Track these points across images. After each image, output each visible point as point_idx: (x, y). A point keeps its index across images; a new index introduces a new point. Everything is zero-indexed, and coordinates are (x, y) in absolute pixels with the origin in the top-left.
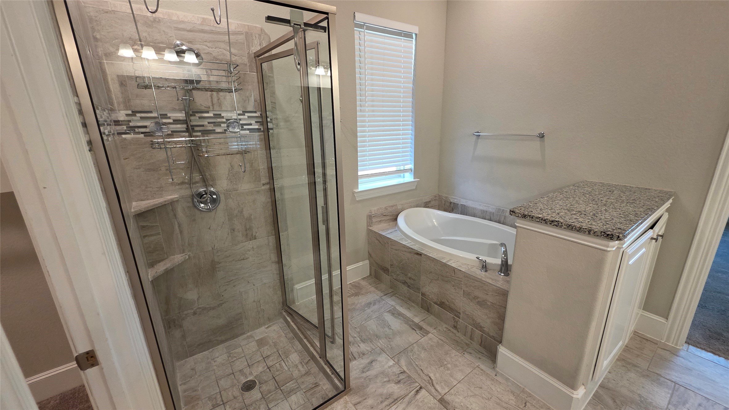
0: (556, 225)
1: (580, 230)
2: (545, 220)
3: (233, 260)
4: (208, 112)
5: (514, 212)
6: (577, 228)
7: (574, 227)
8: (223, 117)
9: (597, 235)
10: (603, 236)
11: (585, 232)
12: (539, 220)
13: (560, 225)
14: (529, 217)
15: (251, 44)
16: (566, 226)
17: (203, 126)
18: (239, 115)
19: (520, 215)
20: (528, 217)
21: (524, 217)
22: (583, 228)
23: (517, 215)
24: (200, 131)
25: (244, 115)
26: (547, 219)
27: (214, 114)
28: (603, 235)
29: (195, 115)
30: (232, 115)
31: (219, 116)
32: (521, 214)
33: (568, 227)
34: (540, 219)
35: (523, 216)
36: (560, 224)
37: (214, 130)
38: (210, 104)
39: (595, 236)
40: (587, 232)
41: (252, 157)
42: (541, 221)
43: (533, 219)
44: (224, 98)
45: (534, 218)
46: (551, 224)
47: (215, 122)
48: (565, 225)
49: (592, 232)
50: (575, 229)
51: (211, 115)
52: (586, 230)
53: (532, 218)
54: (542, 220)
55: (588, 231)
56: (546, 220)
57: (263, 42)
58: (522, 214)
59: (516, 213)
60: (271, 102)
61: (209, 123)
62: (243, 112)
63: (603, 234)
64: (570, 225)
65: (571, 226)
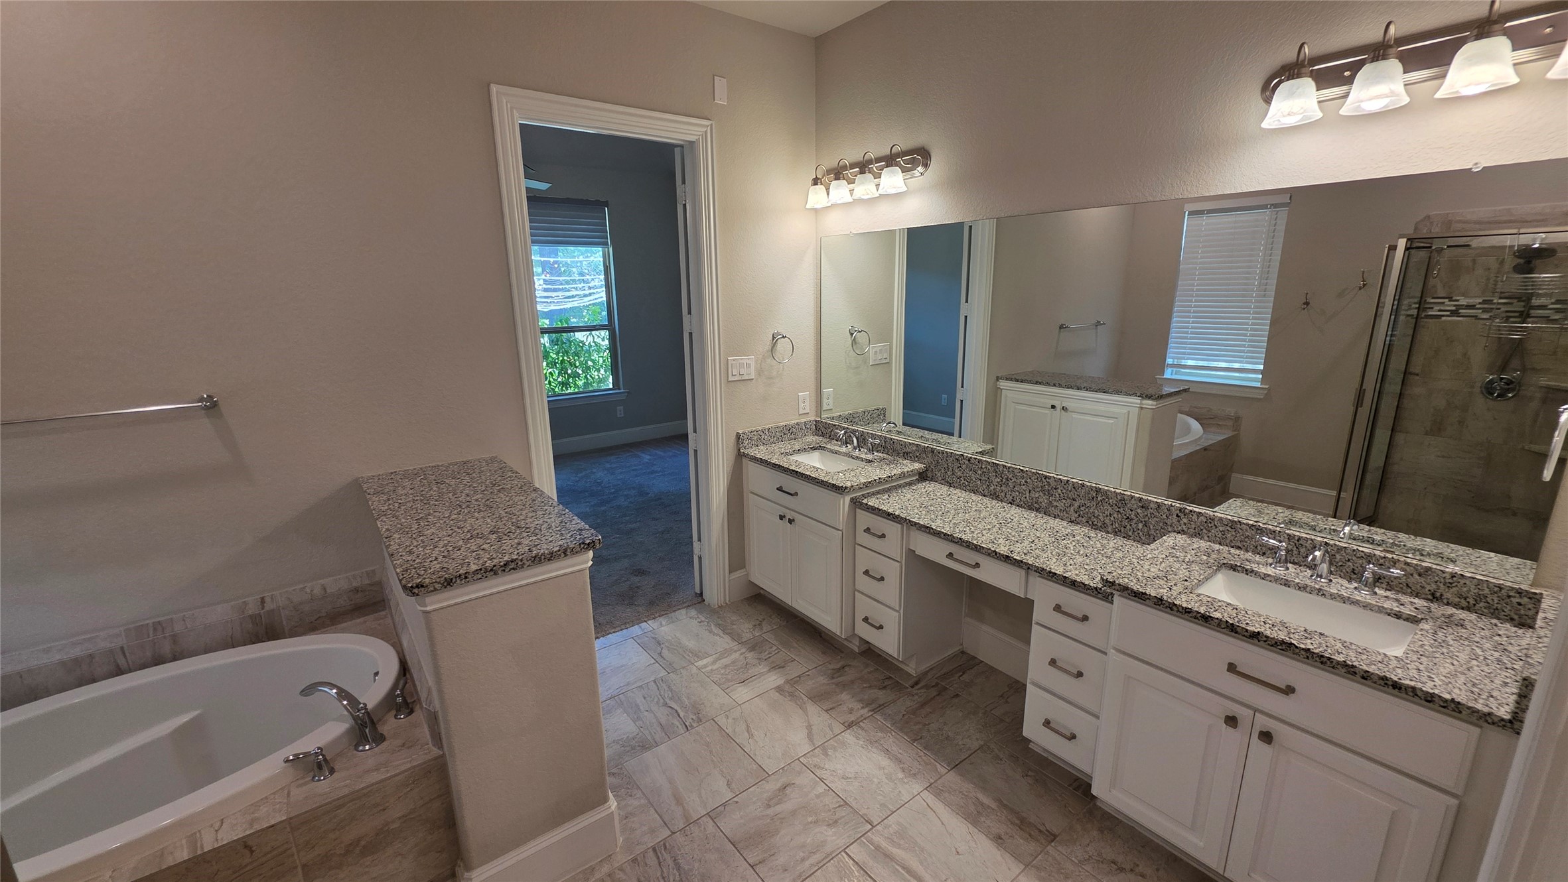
0: (514, 569)
1: (551, 557)
2: (492, 570)
5: (422, 586)
6: (548, 556)
7: (543, 557)
9: (577, 552)
10: (583, 550)
11: (560, 555)
12: (480, 576)
13: (521, 565)
14: (458, 581)
16: (530, 561)
19: (437, 586)
20: (456, 581)
21: (449, 585)
22: (556, 552)
23: (432, 589)
26: (495, 566)
28: (583, 548)
32: (439, 583)
33: (533, 561)
34: (482, 572)
35: (445, 584)
36: (520, 563)
39: (573, 554)
40: (563, 555)
42: (485, 576)
43: (468, 580)
45: (470, 576)
46: (504, 570)
48: (528, 561)
49: (569, 550)
50: (545, 559)
52: (559, 553)
53: (466, 578)
54: (487, 572)
55: (564, 553)
56: (494, 568)
58: (442, 582)
59: (427, 586)
63: (582, 546)
64: (535, 557)
65: (537, 559)
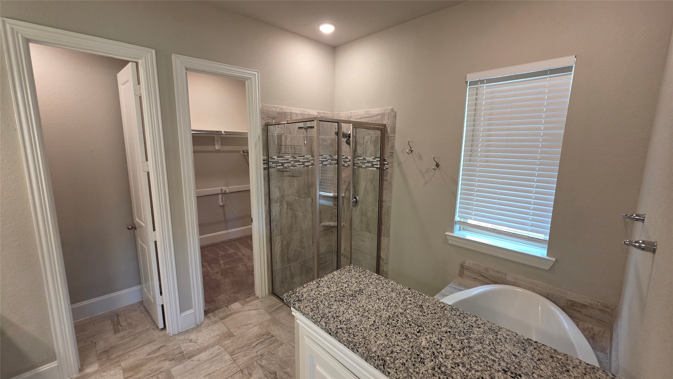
3: (359, 239)
4: (361, 157)
8: (366, 160)
15: (383, 120)
17: (358, 163)
18: (373, 159)
24: (357, 166)
25: (375, 159)
27: (363, 158)
29: (356, 158)
30: (370, 159)
31: (364, 159)
37: (362, 166)
38: (362, 153)
41: (376, 184)
44: (368, 150)
47: (363, 162)
51: (362, 158)
57: (390, 117)
60: (390, 152)
61: (361, 162)
62: (375, 157)
